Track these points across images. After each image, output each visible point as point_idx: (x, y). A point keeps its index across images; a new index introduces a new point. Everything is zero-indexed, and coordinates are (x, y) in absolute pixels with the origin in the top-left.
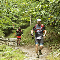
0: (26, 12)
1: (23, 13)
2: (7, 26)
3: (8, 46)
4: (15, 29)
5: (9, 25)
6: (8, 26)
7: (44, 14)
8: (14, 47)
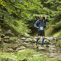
2: (34, 15)
3: (37, 51)
4: (50, 19)
5: (38, 14)
6: (36, 15)
8: (48, 54)
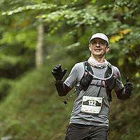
0: (20, 9)
1: (10, 13)
7: (96, 19)
